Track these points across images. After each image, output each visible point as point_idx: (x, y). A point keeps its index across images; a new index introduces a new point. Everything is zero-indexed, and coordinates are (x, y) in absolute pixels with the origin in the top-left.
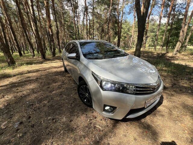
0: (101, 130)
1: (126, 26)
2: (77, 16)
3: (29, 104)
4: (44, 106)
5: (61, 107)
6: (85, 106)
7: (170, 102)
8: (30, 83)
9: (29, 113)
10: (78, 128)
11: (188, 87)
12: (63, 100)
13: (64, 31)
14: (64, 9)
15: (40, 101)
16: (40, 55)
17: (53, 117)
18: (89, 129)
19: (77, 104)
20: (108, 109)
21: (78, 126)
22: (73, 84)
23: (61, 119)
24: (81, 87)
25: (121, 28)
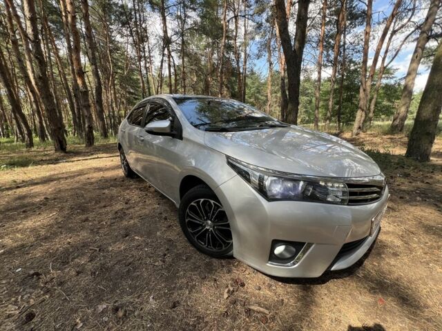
0: (268, 316)
1: (253, 83)
2: (145, 57)
3: (24, 273)
4: (78, 273)
5: (135, 269)
6: (203, 256)
7: (396, 224)
8: (24, 212)
9: (28, 302)
10: (203, 325)
11: (412, 191)
12: (137, 247)
13: (114, 88)
14: (112, 42)
15: (64, 259)
16: (49, 144)
17: (115, 302)
18: (234, 319)
19: (180, 254)
20: (281, 254)
21: (199, 318)
22: (157, 206)
23: (141, 304)
24: (192, 204)
25: (246, 85)
